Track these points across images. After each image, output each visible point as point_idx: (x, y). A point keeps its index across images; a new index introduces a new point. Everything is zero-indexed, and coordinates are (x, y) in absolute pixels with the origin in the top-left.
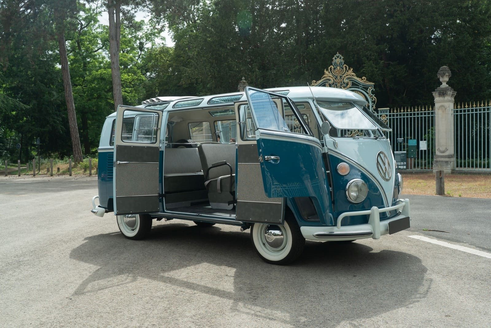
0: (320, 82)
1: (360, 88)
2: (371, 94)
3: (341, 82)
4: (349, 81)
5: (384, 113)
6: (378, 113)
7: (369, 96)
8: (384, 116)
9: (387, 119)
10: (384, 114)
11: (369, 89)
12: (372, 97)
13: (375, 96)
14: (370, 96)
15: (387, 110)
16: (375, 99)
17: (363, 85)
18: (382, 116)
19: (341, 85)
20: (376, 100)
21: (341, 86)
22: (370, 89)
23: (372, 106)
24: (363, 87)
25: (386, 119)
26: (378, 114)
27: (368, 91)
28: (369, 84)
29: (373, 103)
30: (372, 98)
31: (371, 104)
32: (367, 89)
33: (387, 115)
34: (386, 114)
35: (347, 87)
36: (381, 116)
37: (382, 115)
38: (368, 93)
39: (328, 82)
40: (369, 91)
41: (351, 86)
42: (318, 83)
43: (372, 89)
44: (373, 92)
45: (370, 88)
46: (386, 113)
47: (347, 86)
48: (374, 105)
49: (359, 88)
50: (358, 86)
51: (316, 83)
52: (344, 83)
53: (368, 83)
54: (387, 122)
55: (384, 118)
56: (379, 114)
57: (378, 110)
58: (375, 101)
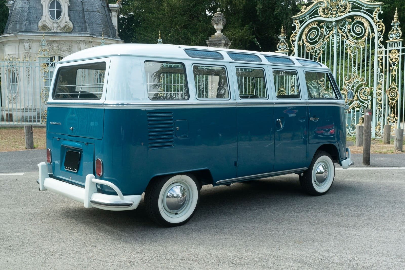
0: (311, 7)
1: (363, 11)
2: (377, 19)
3: (338, 5)
4: (348, 2)
5: (394, 47)
6: (386, 47)
7: (374, 22)
8: (394, 51)
9: (399, 56)
10: (394, 49)
11: (375, 12)
12: (379, 23)
13: (383, 22)
14: (376, 23)
15: (399, 43)
16: (383, 26)
17: (366, 7)
18: (392, 52)
19: (338, 9)
20: (384, 28)
21: (337, 11)
22: (377, 11)
23: (379, 38)
24: (367, 10)
25: (397, 57)
26: (386, 49)
27: (373, 14)
28: (374, 4)
29: (380, 33)
30: (379, 25)
31: (376, 35)
32: (371, 12)
33: (398, 50)
34: (398, 48)
35: (344, 12)
36: (390, 51)
37: (392, 50)
38: (373, 18)
39: (320, 6)
40: (375, 15)
41: (350, 10)
42: (309, 9)
43: (378, 12)
44: (380, 16)
45: (376, 9)
46: (398, 46)
47: (344, 10)
48: (382, 36)
49: (360, 12)
50: (361, 8)
51: (305, 9)
52: (341, 6)
53: (372, 4)
54: (398, 60)
55: (394, 55)
56: (388, 49)
57: (386, 44)
58: (382, 29)
